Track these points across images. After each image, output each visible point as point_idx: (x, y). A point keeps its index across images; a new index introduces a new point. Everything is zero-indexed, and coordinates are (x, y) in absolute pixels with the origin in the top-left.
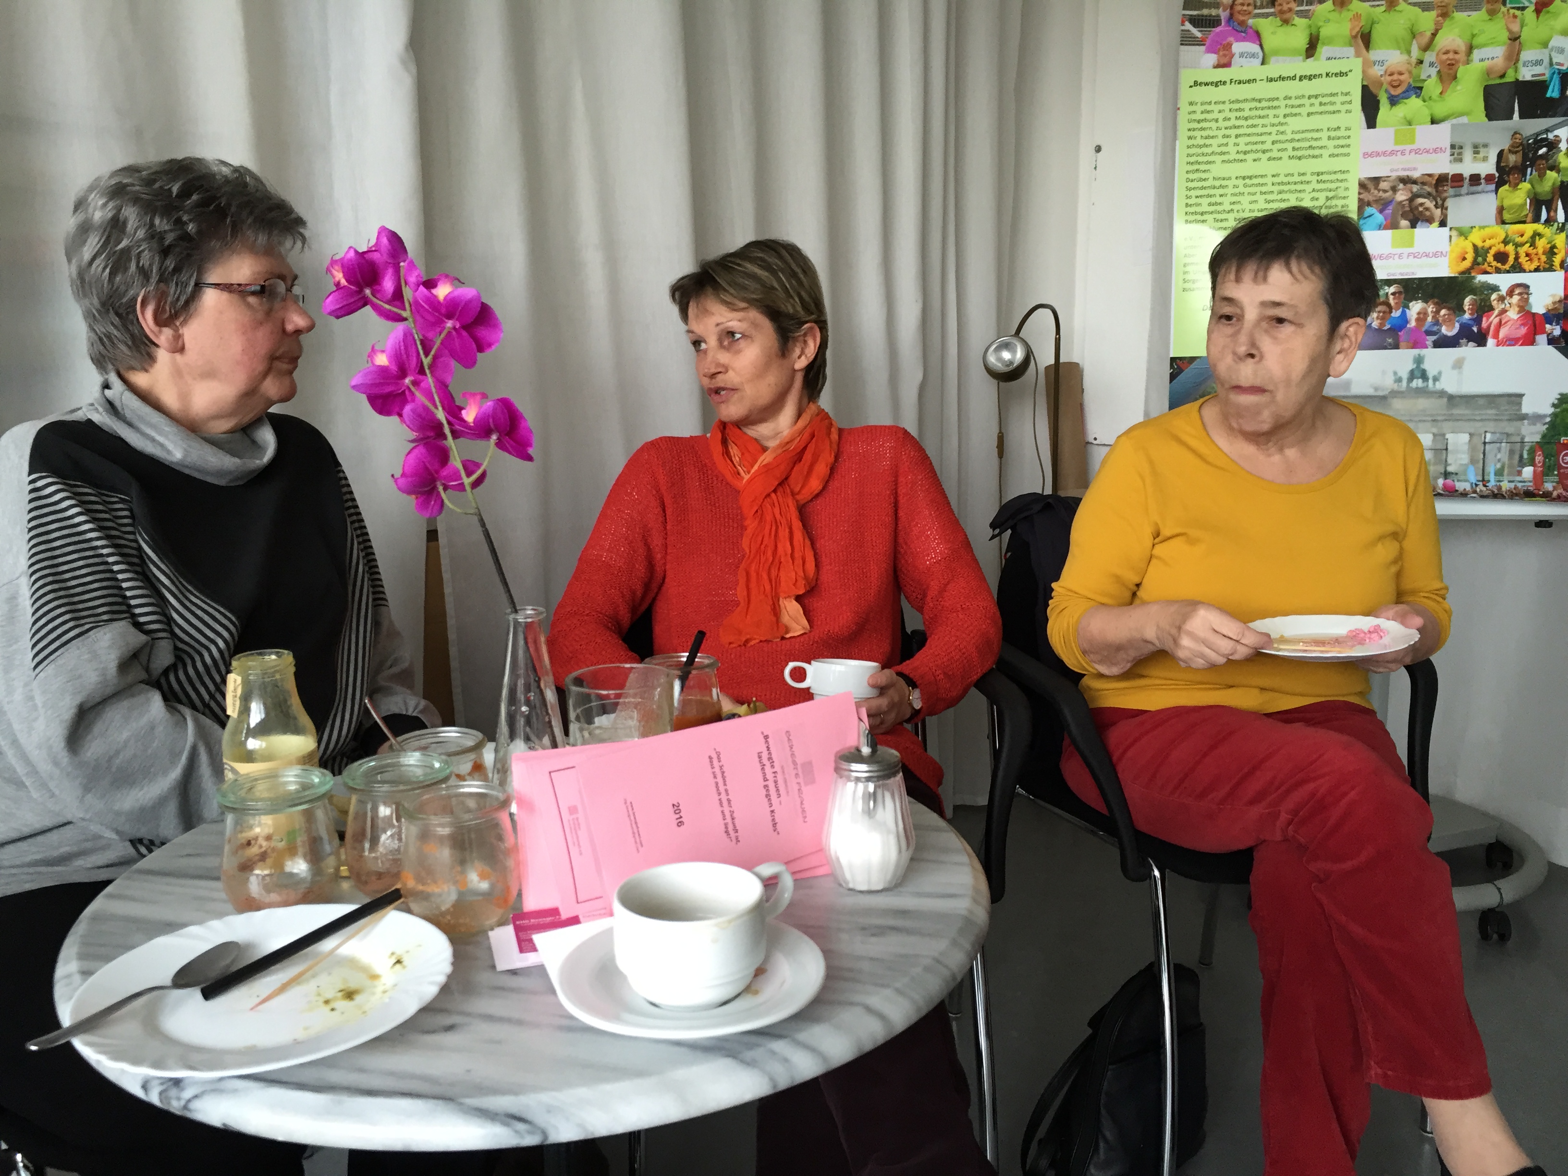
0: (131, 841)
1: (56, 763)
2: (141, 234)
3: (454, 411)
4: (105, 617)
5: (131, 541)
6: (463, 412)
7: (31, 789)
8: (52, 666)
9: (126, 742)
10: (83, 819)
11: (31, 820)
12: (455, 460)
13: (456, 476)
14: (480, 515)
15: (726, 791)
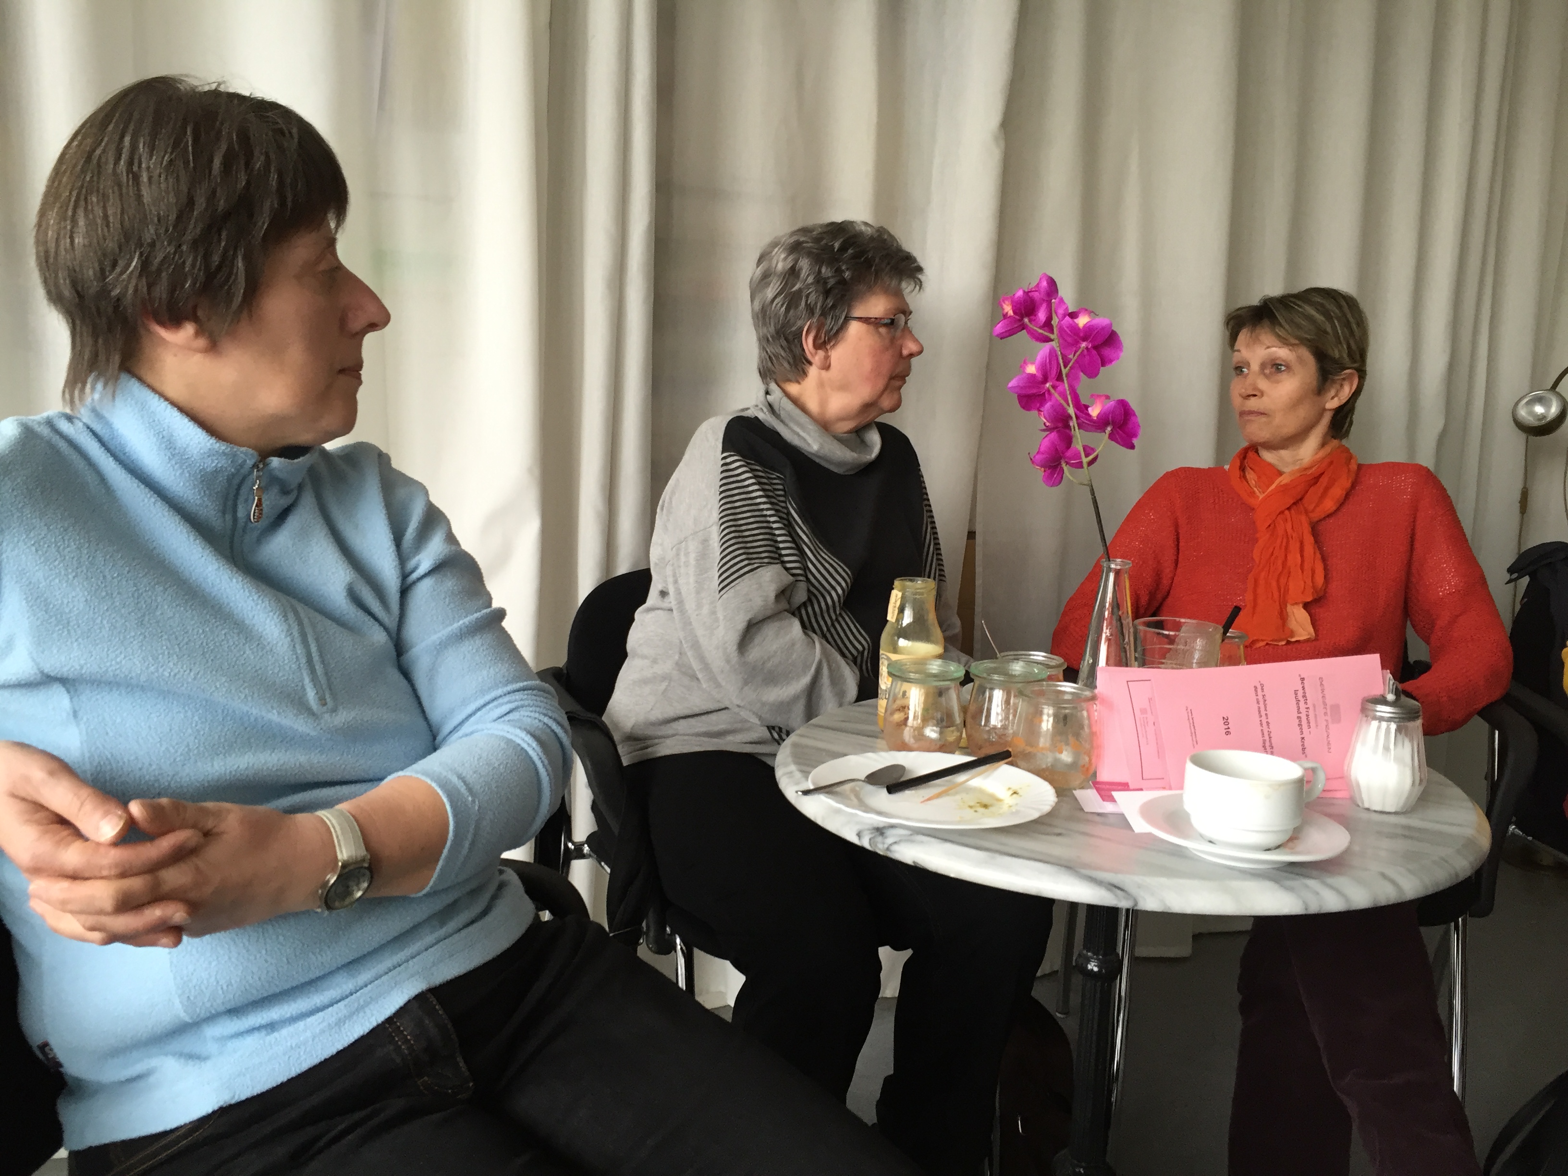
0: (768, 727)
1: (728, 661)
2: (810, 280)
3: (1082, 408)
4: (766, 560)
5: (783, 507)
6: (1090, 409)
7: (702, 681)
8: (732, 590)
9: (775, 652)
10: (739, 706)
11: (697, 703)
12: (1078, 443)
13: (1077, 456)
14: (1092, 486)
15: (1266, 714)
